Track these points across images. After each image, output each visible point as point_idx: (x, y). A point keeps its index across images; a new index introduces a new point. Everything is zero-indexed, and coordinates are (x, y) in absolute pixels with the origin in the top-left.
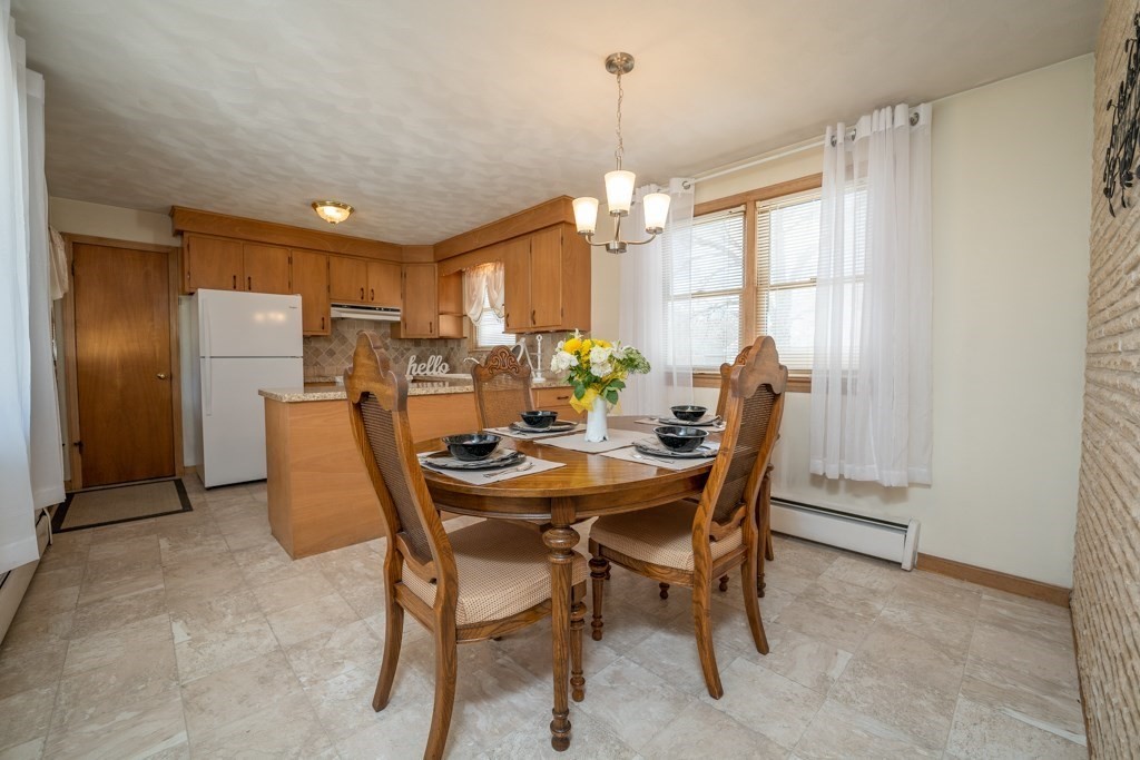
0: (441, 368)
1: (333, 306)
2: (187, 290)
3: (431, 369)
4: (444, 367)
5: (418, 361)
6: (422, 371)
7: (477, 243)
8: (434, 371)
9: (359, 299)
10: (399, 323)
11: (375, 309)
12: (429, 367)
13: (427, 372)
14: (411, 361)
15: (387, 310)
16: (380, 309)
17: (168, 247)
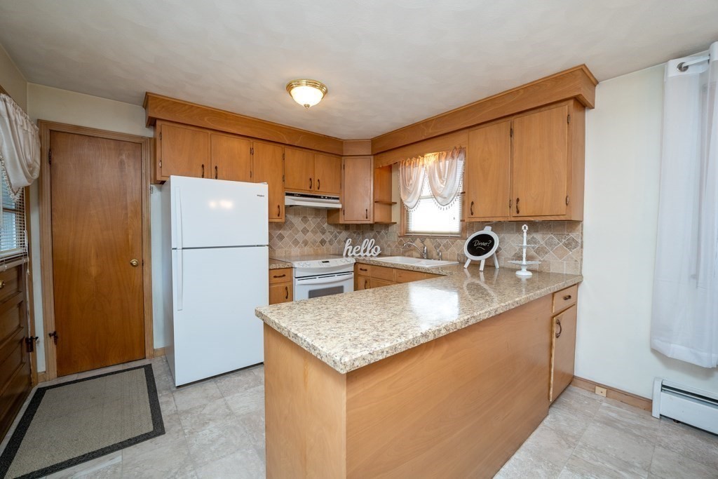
0: (373, 250)
1: (288, 194)
2: (159, 178)
3: (365, 251)
4: (376, 250)
5: (353, 245)
6: (357, 253)
7: (431, 132)
8: (367, 253)
9: (309, 189)
10: (337, 210)
11: (320, 197)
12: (363, 249)
13: (361, 253)
14: (347, 244)
15: (329, 198)
16: (324, 198)
17: (142, 137)
